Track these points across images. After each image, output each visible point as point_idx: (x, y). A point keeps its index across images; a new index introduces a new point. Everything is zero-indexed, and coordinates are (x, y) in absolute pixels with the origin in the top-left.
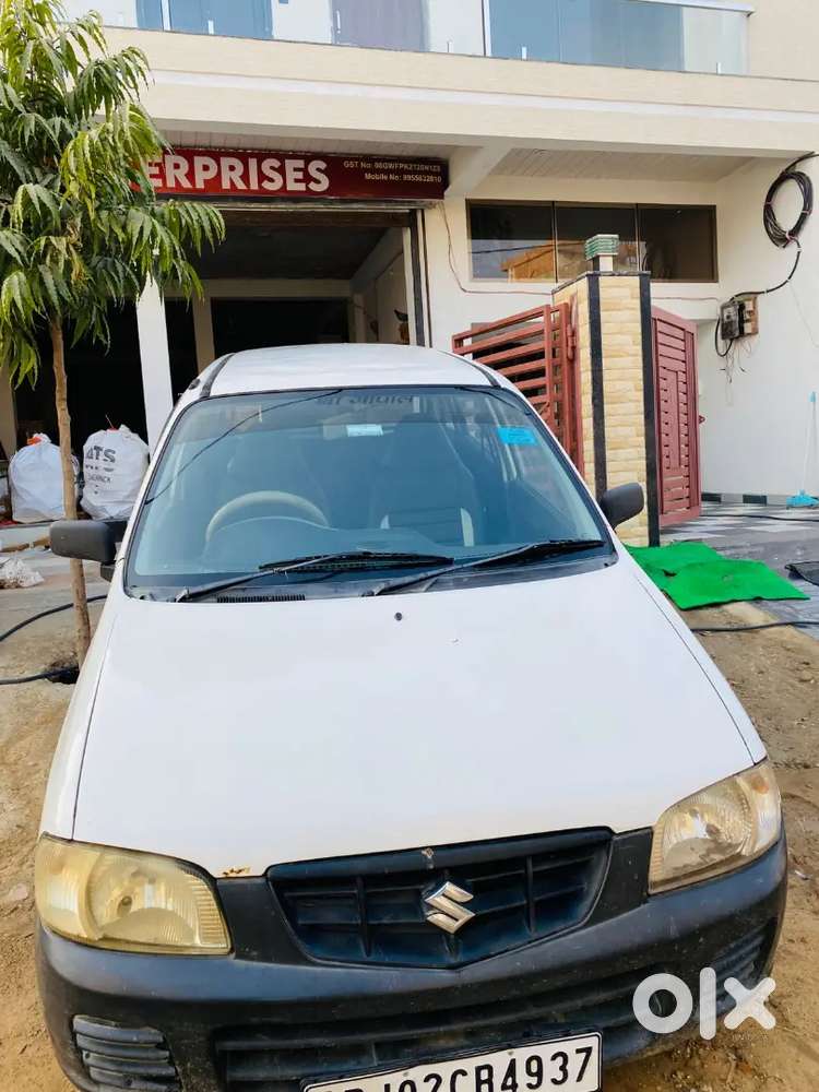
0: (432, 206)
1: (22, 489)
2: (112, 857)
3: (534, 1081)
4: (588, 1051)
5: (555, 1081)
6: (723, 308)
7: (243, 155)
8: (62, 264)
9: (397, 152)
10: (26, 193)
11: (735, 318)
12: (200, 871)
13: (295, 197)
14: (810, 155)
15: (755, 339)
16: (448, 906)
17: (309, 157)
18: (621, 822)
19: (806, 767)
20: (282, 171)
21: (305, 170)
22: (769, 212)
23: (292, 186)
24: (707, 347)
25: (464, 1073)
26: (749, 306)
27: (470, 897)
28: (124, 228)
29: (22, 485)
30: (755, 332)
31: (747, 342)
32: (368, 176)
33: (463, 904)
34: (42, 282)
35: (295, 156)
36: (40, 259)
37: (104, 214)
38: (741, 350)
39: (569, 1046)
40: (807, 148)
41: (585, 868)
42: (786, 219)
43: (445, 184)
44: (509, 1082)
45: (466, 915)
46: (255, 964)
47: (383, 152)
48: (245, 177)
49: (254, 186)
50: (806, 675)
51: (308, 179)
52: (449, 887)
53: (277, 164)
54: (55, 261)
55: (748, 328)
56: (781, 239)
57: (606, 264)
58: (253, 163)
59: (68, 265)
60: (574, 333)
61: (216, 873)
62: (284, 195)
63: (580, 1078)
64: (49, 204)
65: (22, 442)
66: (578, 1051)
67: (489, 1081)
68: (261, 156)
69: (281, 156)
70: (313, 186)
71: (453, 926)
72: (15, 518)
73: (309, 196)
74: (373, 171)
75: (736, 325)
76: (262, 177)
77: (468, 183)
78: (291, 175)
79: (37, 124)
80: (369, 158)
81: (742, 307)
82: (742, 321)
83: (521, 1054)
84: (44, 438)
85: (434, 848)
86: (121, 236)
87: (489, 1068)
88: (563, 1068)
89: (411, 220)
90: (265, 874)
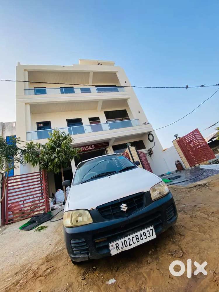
0: (108, 147)
1: (58, 198)
2: (74, 212)
3: (145, 237)
4: (152, 229)
5: (149, 237)
6: (148, 151)
7: (83, 147)
8: (62, 156)
9: (102, 142)
10: (57, 149)
11: (150, 152)
12: (87, 210)
13: (91, 150)
14: (151, 131)
15: (153, 154)
16: (124, 207)
17: (91, 145)
18: (145, 191)
19: (179, 200)
20: (89, 147)
21: (91, 147)
22: (149, 139)
23: (90, 149)
24: (148, 157)
25: (134, 237)
26: (151, 150)
27: (126, 205)
28: (70, 151)
29: (57, 197)
30: (153, 153)
31: (153, 155)
32: (99, 146)
33: (126, 206)
34: (60, 159)
35: (90, 145)
36: (59, 156)
37: (67, 150)
38: (152, 156)
39: (149, 229)
40: (150, 131)
41: (142, 199)
42: (151, 139)
43: (109, 144)
44: (142, 238)
45: (126, 208)
46: (97, 223)
47: (101, 142)
48: (84, 149)
49: (85, 150)
50: (175, 190)
51: (92, 147)
52: (123, 204)
53: (88, 147)
54: (61, 156)
55: (152, 153)
56: (152, 141)
57: (130, 146)
58: (85, 147)
59: (63, 156)
60: (128, 155)
61: (89, 210)
62: (89, 150)
63: (153, 236)
64: (60, 150)
65: (57, 190)
66: (151, 230)
67: (138, 238)
68: (86, 146)
69: (88, 146)
70: (93, 148)
71: (125, 210)
72: (56, 203)
73: (92, 149)
74: (100, 145)
75: (150, 153)
76: (86, 148)
77: (111, 144)
78: (90, 147)
79: (59, 143)
80: (99, 143)
81: (150, 150)
82: (151, 152)
83: (142, 232)
84: (60, 189)
85: (120, 199)
86: (69, 151)
87: (137, 235)
88: (149, 234)
89: (105, 150)
90: (96, 208)
